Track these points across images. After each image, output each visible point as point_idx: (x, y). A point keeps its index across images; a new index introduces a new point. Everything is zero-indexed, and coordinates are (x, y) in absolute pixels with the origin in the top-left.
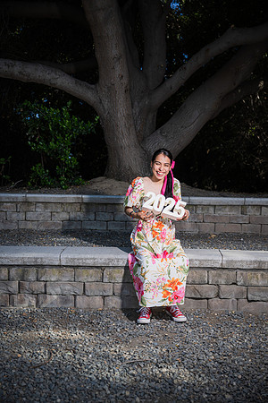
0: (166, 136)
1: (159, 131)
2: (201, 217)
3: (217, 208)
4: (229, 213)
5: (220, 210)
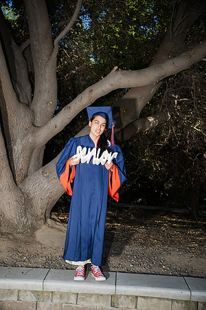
0: (48, 177)
1: (41, 170)
3: (79, 296)
4: (95, 305)
5: (83, 299)
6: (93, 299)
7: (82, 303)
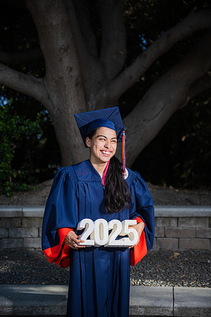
2: (162, 231)
3: (180, 220)
4: (194, 226)
5: (184, 222)
6: (192, 222)
7: (183, 225)
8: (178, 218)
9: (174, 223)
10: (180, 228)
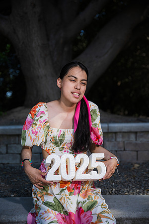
2: (121, 145)
3: (138, 134)
5: (142, 136)
8: (136, 133)
9: (133, 137)
10: (138, 142)
